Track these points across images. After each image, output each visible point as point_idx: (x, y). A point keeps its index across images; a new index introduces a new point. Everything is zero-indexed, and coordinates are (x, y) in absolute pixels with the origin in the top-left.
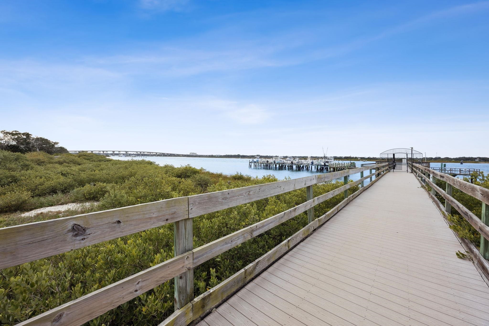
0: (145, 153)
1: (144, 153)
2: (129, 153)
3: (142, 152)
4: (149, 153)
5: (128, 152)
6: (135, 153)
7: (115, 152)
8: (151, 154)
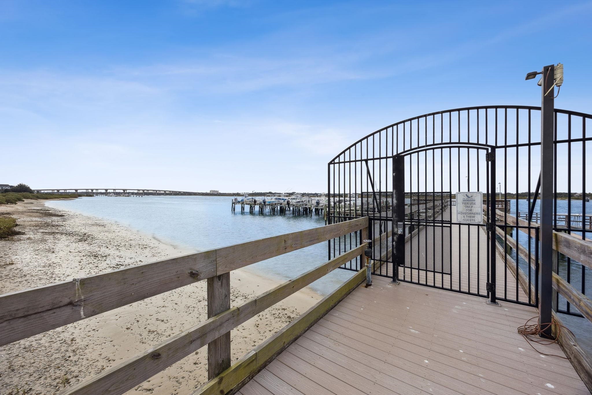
0: (150, 191)
1: (148, 192)
2: (128, 191)
3: (146, 190)
4: (155, 192)
5: (126, 190)
6: (136, 191)
7: (108, 191)
8: (158, 192)
